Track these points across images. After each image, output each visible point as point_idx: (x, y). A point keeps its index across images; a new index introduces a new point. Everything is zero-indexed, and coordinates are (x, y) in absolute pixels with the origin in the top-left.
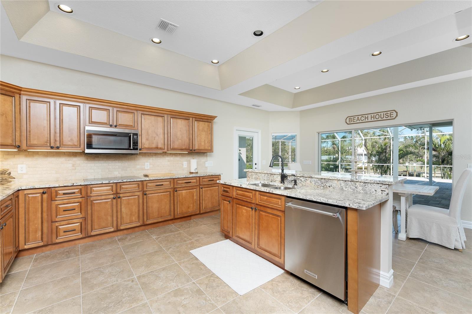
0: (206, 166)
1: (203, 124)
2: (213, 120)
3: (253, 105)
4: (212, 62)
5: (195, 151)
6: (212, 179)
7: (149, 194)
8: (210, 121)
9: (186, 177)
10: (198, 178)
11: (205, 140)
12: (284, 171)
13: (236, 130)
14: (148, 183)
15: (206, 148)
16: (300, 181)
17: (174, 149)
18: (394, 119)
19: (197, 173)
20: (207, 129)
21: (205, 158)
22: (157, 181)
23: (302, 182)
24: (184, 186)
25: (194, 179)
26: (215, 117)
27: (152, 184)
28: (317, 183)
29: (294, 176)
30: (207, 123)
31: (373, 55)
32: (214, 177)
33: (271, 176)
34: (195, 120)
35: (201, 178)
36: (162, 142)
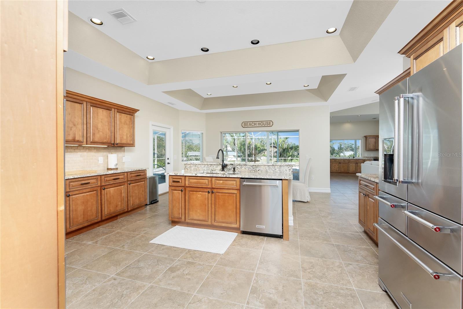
0: (124, 161)
1: (125, 117)
2: (134, 113)
3: (169, 103)
4: (147, 57)
5: (117, 144)
6: (139, 174)
7: (72, 195)
8: (131, 114)
9: (114, 173)
10: (126, 174)
11: (127, 134)
12: (224, 161)
13: (152, 125)
14: (71, 182)
15: (129, 142)
16: (237, 169)
17: (93, 143)
18: (271, 126)
19: (117, 169)
20: (129, 122)
21: (123, 153)
22: (82, 179)
23: (238, 169)
24: (112, 183)
25: (122, 175)
26: (137, 110)
27: (76, 183)
28: (250, 169)
29: (232, 165)
30: (129, 116)
31: (267, 84)
32: (140, 171)
33: (211, 166)
34: (118, 112)
35: (129, 174)
36: (81, 133)
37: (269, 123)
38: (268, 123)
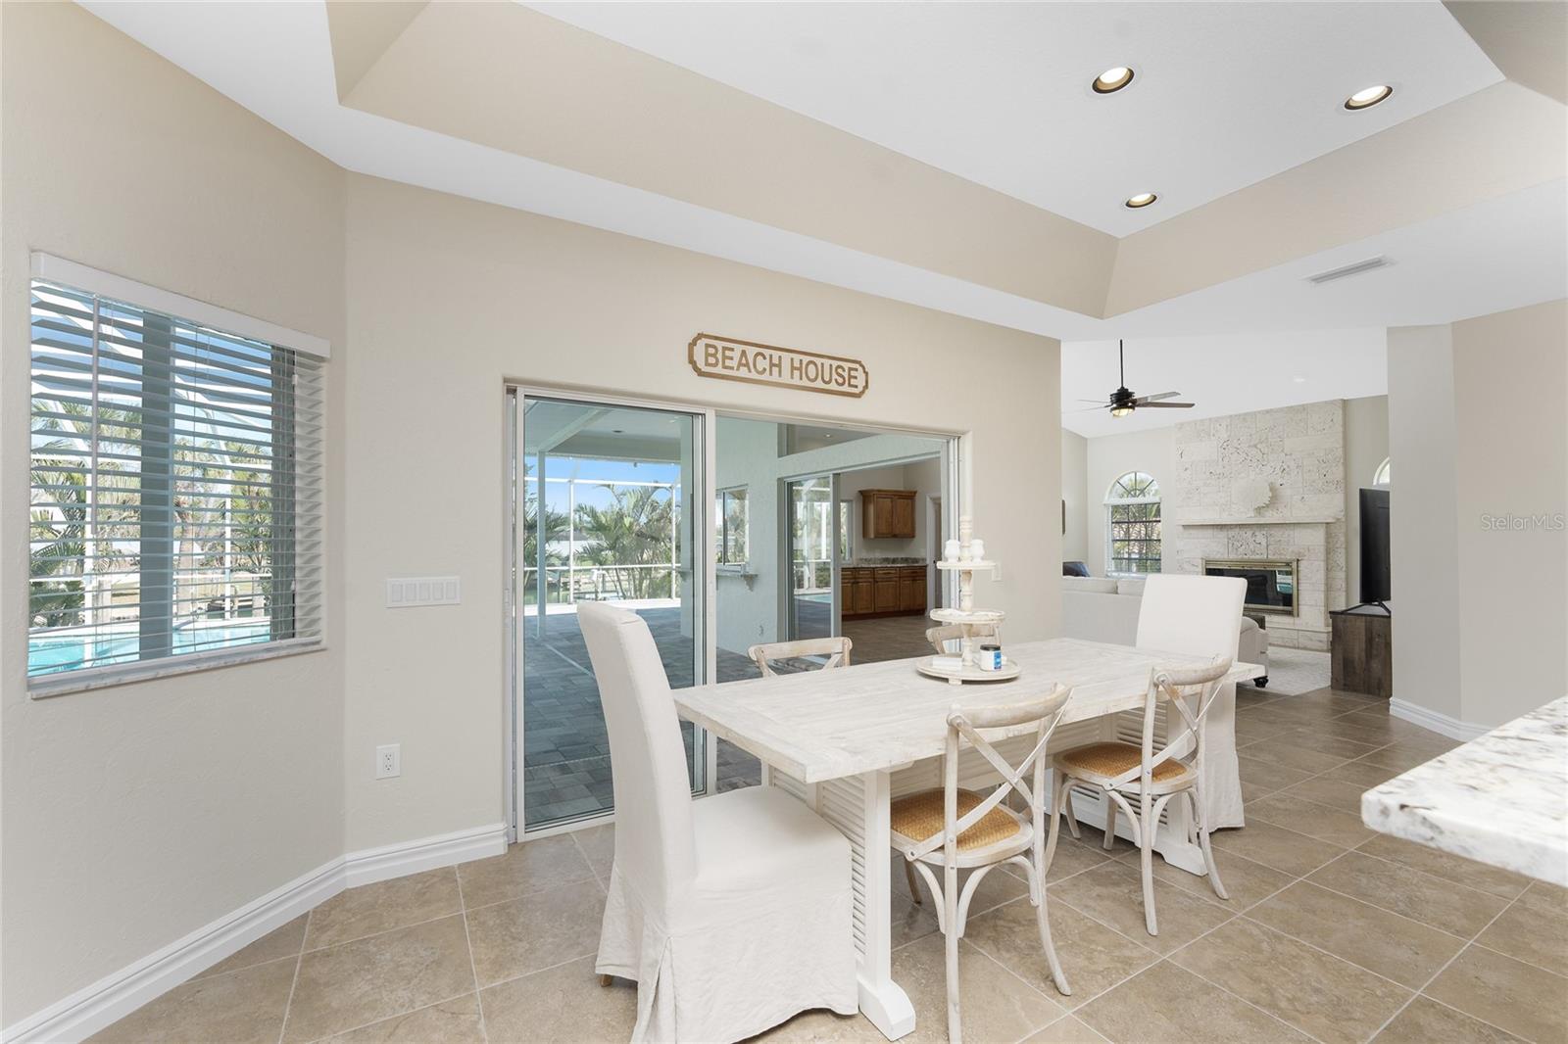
18: (861, 396)
37: (850, 377)
38: (846, 375)
